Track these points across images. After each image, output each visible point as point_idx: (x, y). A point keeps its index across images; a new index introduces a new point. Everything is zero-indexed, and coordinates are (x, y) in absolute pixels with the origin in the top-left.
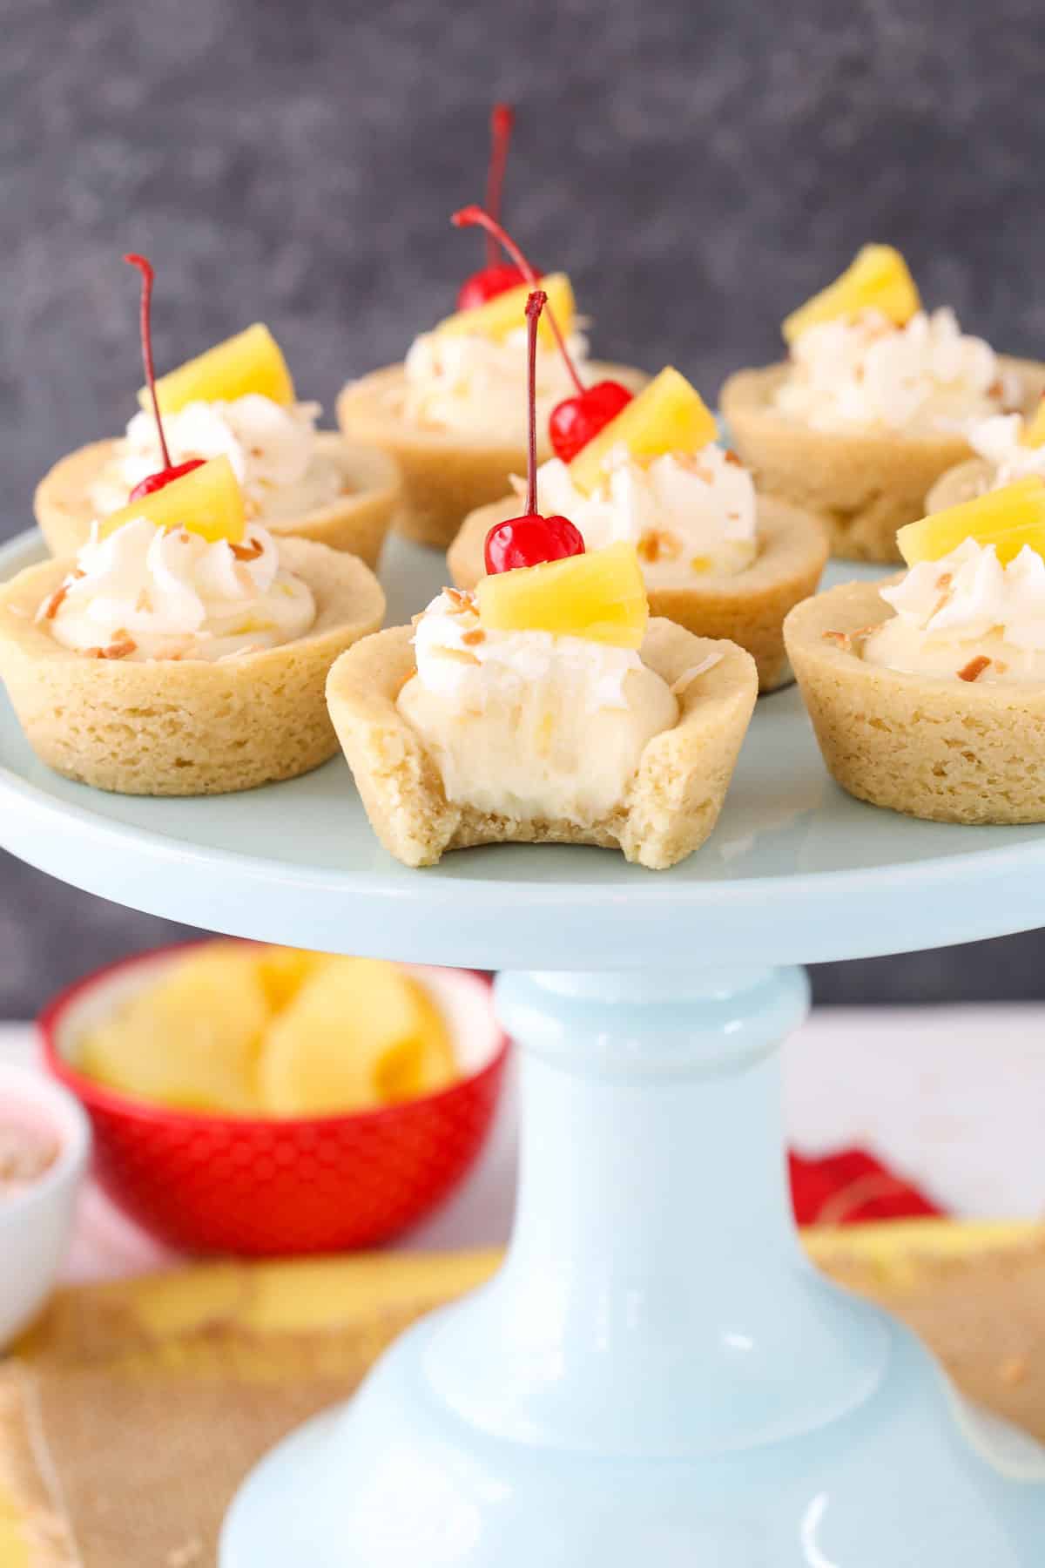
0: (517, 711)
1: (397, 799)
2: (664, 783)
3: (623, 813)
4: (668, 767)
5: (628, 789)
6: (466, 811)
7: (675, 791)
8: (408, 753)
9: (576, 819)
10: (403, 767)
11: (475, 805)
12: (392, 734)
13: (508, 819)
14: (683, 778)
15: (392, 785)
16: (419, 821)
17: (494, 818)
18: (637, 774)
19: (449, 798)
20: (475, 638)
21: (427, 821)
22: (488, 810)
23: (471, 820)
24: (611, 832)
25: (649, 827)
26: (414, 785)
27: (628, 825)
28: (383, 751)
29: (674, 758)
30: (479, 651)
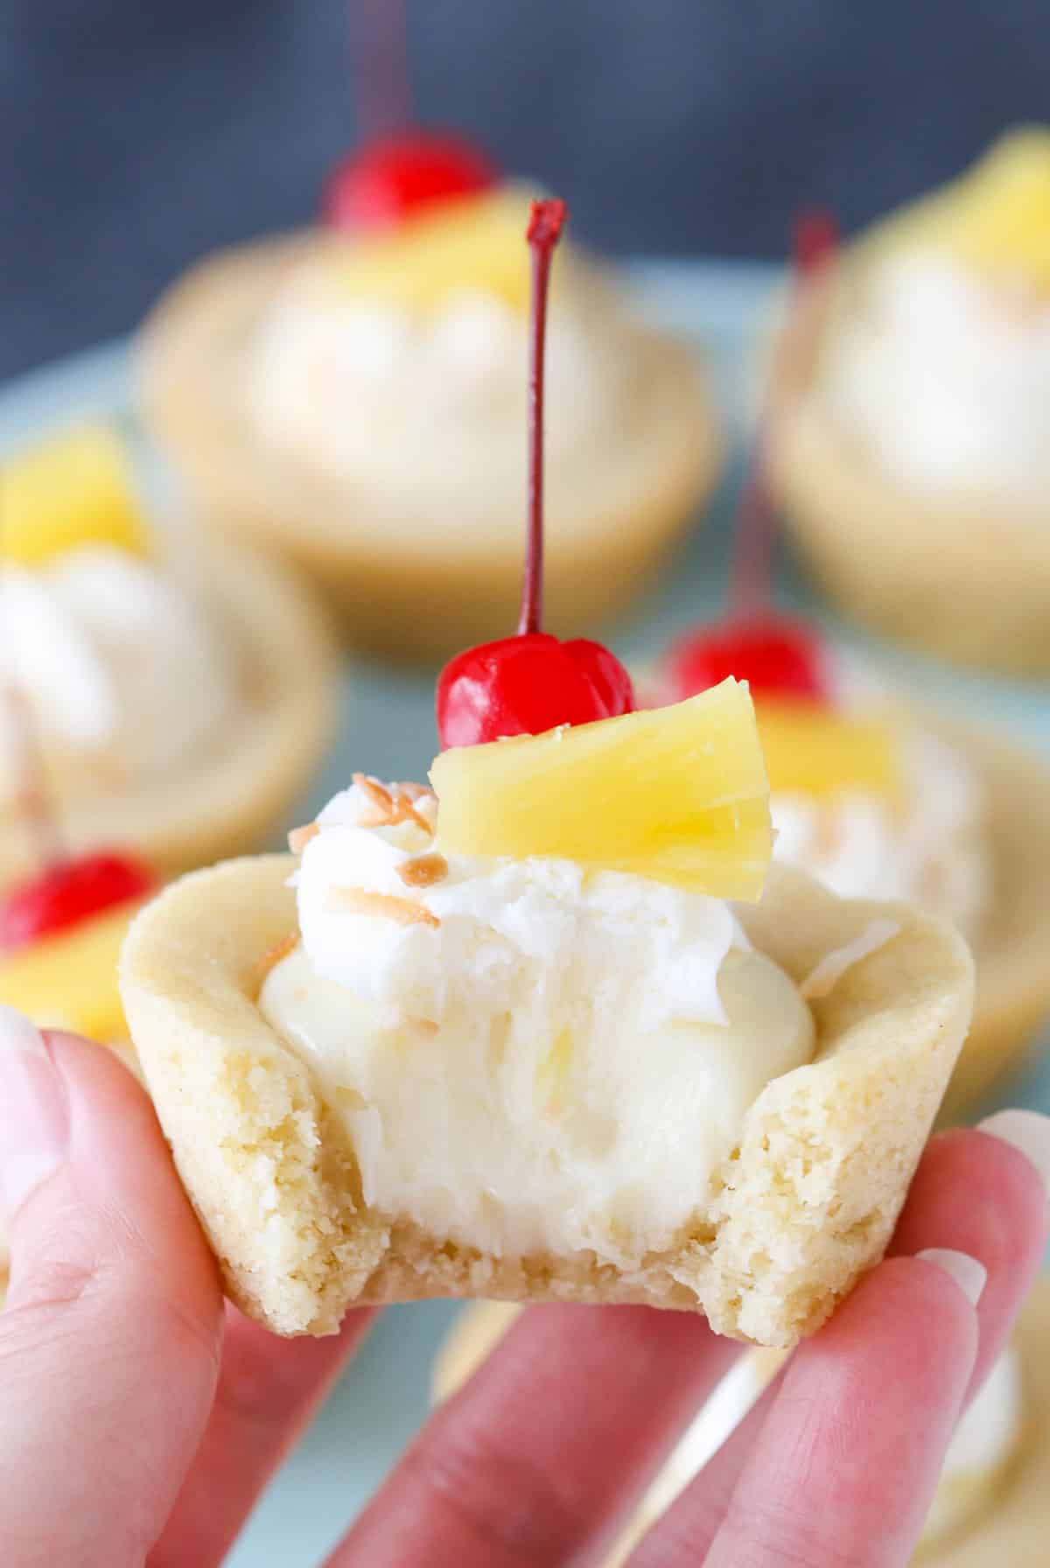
0: (502, 1024)
1: (271, 1196)
2: (794, 1172)
3: (703, 1234)
4: (804, 1140)
5: (718, 1185)
6: (401, 1231)
7: (817, 1188)
8: (296, 1106)
9: (608, 1252)
10: (284, 1133)
11: (418, 1219)
12: (266, 1063)
13: (477, 1255)
14: (837, 1159)
15: (263, 1167)
16: (311, 1245)
17: (450, 1249)
18: (735, 1155)
19: (370, 1198)
20: (427, 871)
21: (325, 1242)
22: (441, 1233)
23: (409, 1251)
24: (681, 1277)
25: (762, 1259)
26: (303, 1171)
27: (716, 1256)
28: (246, 1098)
29: (816, 1120)
30: (435, 899)
